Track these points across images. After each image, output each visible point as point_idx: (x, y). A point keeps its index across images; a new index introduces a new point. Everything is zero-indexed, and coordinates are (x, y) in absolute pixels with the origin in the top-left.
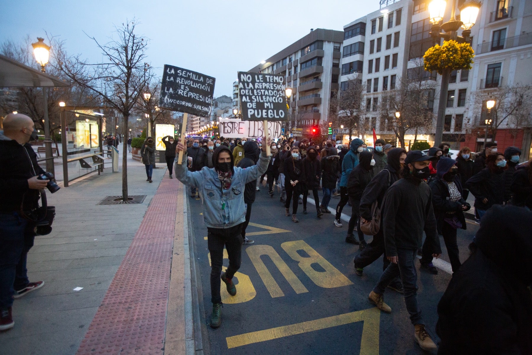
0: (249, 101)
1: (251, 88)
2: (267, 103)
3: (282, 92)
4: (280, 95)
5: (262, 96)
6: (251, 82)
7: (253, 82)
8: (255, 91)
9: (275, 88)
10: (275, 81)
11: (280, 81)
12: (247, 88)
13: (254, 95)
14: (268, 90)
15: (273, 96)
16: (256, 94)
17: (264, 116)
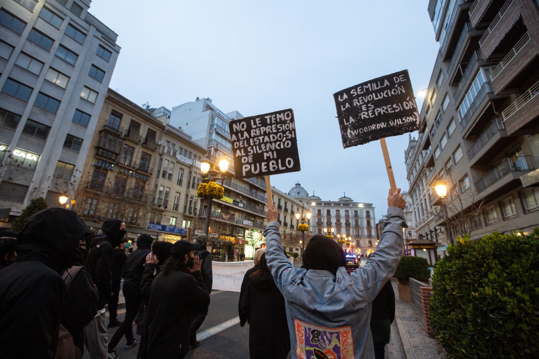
0: (244, 154)
1: (246, 137)
2: (267, 152)
3: (291, 133)
4: (288, 138)
5: (260, 144)
6: (246, 130)
7: (249, 130)
8: (251, 140)
9: (280, 129)
10: (278, 120)
11: (286, 118)
12: (241, 139)
13: (249, 145)
14: (269, 135)
15: (275, 142)
16: (252, 144)
17: (263, 171)
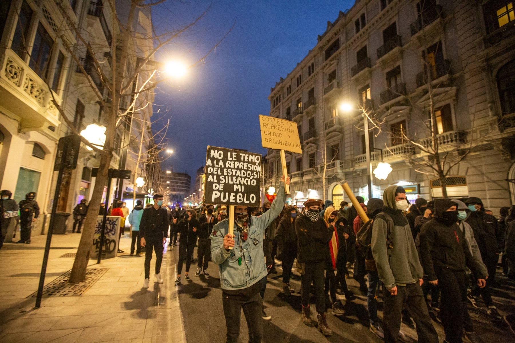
0: (216, 181)
1: (221, 166)
2: (237, 185)
3: (257, 174)
4: (254, 177)
5: (232, 176)
6: (222, 160)
7: (225, 160)
8: (225, 170)
9: (250, 168)
10: (250, 161)
11: (256, 161)
12: (216, 165)
13: (223, 174)
14: (241, 170)
15: (245, 178)
16: (225, 174)
17: (231, 201)
